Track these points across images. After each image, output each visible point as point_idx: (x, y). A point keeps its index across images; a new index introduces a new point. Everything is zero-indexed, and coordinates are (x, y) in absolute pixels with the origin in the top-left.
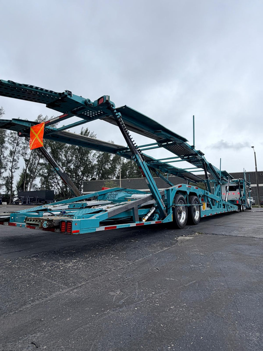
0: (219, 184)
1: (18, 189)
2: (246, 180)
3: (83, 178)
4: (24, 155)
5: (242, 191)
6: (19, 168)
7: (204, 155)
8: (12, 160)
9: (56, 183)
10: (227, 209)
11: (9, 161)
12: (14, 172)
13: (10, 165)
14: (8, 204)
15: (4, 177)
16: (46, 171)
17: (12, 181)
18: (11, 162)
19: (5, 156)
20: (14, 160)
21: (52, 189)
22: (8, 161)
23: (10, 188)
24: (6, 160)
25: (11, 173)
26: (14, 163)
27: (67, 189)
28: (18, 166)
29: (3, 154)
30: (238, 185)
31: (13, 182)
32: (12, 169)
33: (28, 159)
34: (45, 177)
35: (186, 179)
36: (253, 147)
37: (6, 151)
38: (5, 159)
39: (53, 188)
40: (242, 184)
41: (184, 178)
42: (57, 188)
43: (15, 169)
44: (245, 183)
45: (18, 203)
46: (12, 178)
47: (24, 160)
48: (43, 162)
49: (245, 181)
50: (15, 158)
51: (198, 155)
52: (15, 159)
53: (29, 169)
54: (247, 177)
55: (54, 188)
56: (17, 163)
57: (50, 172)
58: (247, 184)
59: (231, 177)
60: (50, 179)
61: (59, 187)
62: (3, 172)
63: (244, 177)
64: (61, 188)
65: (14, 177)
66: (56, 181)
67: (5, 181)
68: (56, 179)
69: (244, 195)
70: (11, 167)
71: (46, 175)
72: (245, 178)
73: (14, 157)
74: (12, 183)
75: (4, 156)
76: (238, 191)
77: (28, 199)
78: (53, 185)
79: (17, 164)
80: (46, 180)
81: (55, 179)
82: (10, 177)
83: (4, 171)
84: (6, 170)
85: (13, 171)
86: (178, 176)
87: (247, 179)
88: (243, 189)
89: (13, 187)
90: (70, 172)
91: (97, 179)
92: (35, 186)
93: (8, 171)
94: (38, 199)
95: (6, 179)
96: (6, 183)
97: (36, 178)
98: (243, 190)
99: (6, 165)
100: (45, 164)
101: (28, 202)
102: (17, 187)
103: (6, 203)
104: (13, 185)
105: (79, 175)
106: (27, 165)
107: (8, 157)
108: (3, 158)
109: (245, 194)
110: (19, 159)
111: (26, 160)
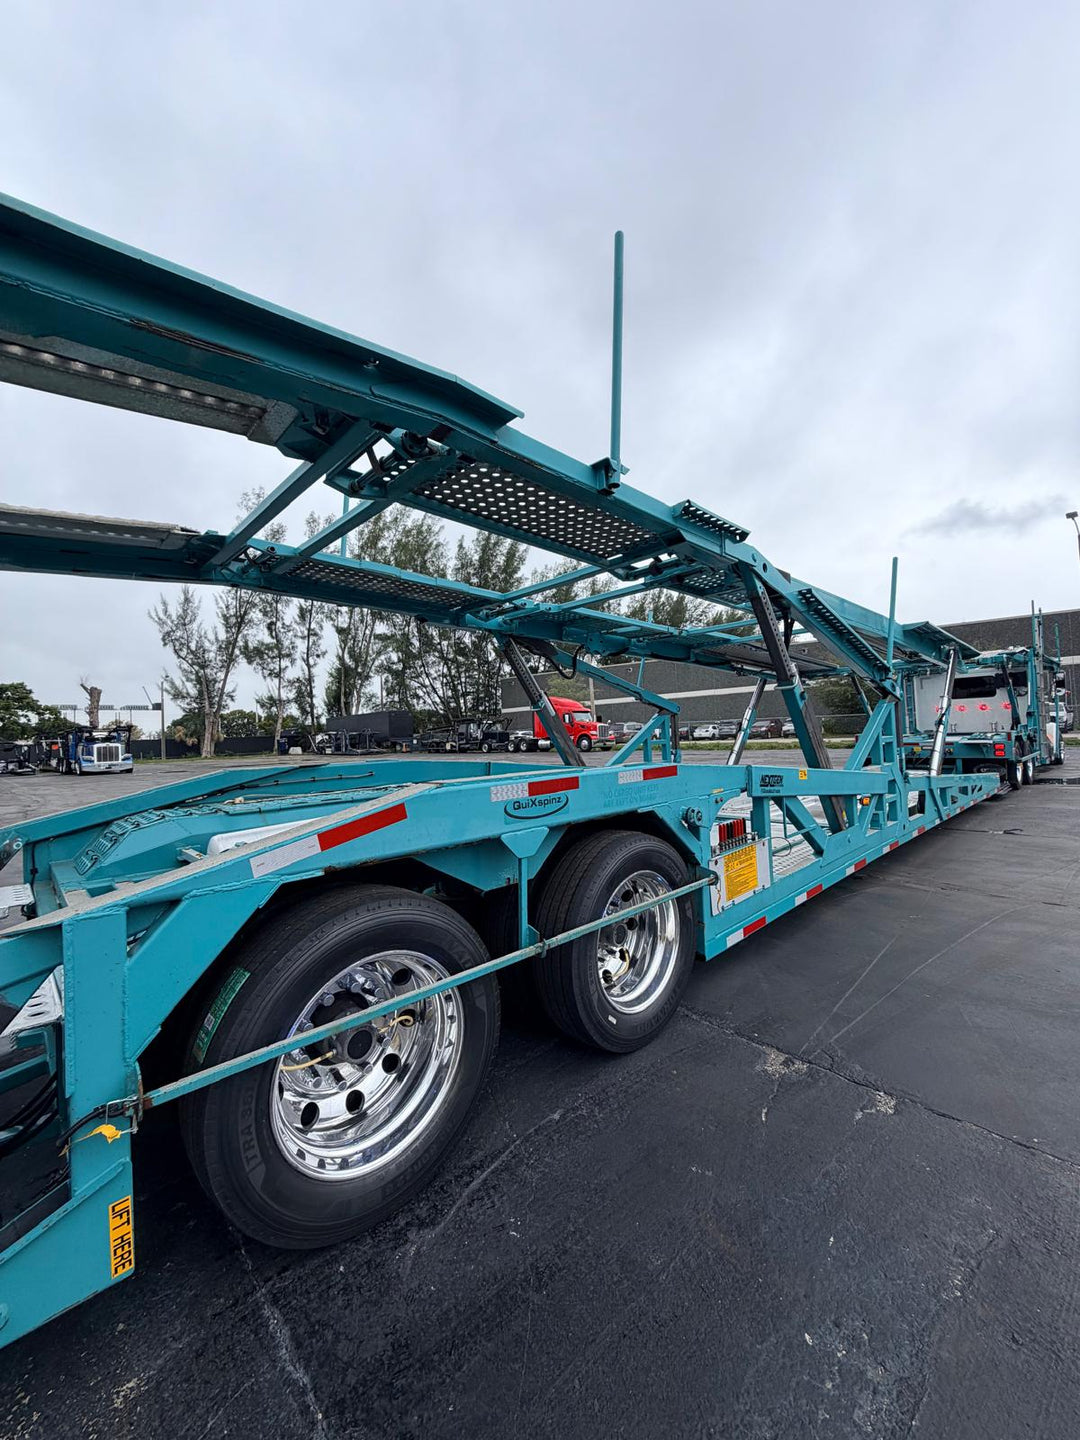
0: (885, 697)
1: (329, 711)
2: (1041, 651)
3: (499, 669)
4: (333, 616)
5: (1020, 695)
6: (324, 653)
7: (744, 535)
8: (306, 633)
9: (426, 687)
10: (939, 811)
11: (300, 634)
12: (315, 664)
13: (302, 646)
14: (304, 751)
15: (289, 681)
16: (394, 657)
17: (311, 691)
18: (303, 638)
19: (287, 623)
20: (311, 633)
21: (418, 704)
22: (295, 636)
23: (309, 709)
24: (291, 633)
25: (306, 668)
26: (312, 639)
27: (458, 704)
28: (323, 648)
29: (283, 619)
30: (1000, 672)
31: (314, 692)
32: (308, 657)
33: (345, 626)
34: (397, 674)
35: (742, 669)
36: (1072, 516)
37: (287, 611)
38: (289, 631)
39: (421, 701)
40: (1021, 669)
41: (734, 669)
42: (430, 702)
43: (318, 656)
44: (1038, 663)
45: (323, 749)
46: (310, 680)
47: (334, 629)
48: (386, 632)
49: (1037, 655)
50: (313, 626)
51: (682, 539)
52: (313, 630)
53: (349, 653)
54: (1045, 639)
55: (425, 702)
56: (320, 638)
57: (408, 658)
58: (1047, 665)
59: (963, 649)
60: (411, 678)
61: (438, 700)
62: (287, 667)
63: (1032, 637)
64: (442, 702)
65: (315, 678)
66: (427, 683)
67: (294, 691)
68: (428, 675)
69: (1029, 714)
70: (306, 651)
71: (400, 667)
72: (1037, 642)
73: (310, 623)
74: (311, 695)
75: (283, 624)
76: (1002, 696)
77: (346, 739)
78: (420, 693)
79: (320, 641)
80: (398, 682)
81: (424, 676)
82: (305, 679)
83: (289, 664)
84: (293, 662)
85: (311, 662)
86: (694, 662)
87: (1045, 648)
88: (1026, 686)
89: (316, 705)
90: (464, 655)
91: (542, 668)
92: (373, 699)
93: (300, 663)
94: (371, 736)
95: (297, 685)
96: (297, 697)
97: (371, 677)
98: (1027, 693)
99: (293, 647)
100: (393, 636)
101: (346, 746)
102: (327, 705)
103: (298, 750)
104: (315, 701)
105: (487, 662)
106: (344, 642)
107: (295, 626)
108: (282, 630)
109: (1038, 707)
110: (321, 627)
111: (340, 631)
